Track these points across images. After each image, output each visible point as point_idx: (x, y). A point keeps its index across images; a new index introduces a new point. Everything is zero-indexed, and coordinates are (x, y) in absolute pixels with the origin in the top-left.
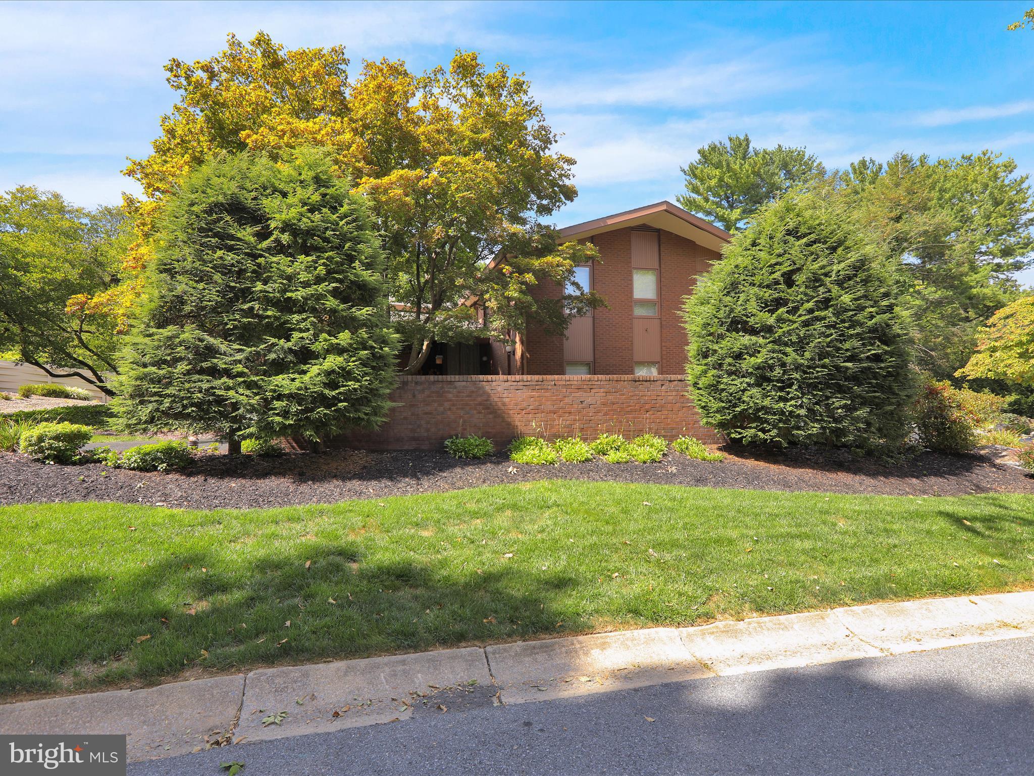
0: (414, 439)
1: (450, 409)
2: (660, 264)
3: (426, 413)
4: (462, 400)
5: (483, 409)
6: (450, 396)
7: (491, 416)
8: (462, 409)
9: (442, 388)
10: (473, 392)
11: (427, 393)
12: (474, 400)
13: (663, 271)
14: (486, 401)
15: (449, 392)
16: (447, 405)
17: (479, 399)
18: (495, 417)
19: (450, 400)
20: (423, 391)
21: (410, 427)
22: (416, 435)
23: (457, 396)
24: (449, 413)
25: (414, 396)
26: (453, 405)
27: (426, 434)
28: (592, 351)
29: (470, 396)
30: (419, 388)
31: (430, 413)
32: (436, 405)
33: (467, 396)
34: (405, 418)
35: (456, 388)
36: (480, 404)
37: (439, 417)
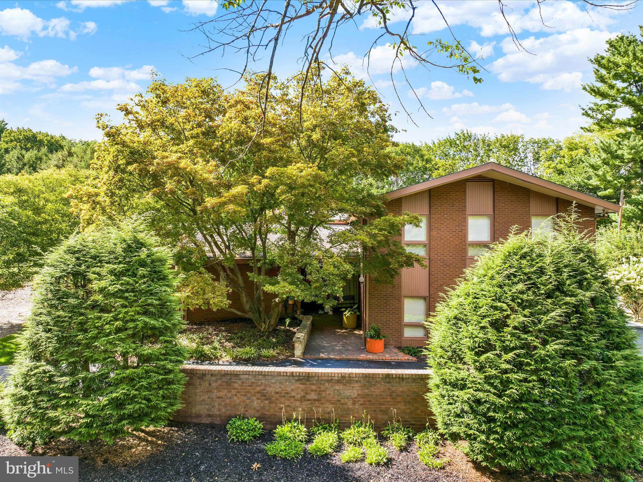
0: (209, 416)
1: (236, 395)
2: (494, 209)
3: (219, 398)
4: (245, 389)
5: (261, 396)
6: (236, 385)
7: (267, 402)
8: (245, 395)
9: (230, 379)
10: (253, 383)
11: (219, 382)
12: (254, 389)
13: (496, 216)
14: (263, 390)
15: (236, 383)
16: (233, 392)
17: (258, 389)
18: (270, 403)
19: (236, 389)
20: (216, 381)
21: (207, 407)
22: (211, 413)
23: (242, 386)
24: (235, 398)
25: (210, 385)
26: (238, 392)
27: (218, 413)
28: (428, 288)
29: (251, 386)
30: (213, 378)
31: (221, 398)
32: (226, 392)
33: (249, 386)
34: (203, 400)
35: (240, 379)
36: (259, 392)
37: (228, 401)
